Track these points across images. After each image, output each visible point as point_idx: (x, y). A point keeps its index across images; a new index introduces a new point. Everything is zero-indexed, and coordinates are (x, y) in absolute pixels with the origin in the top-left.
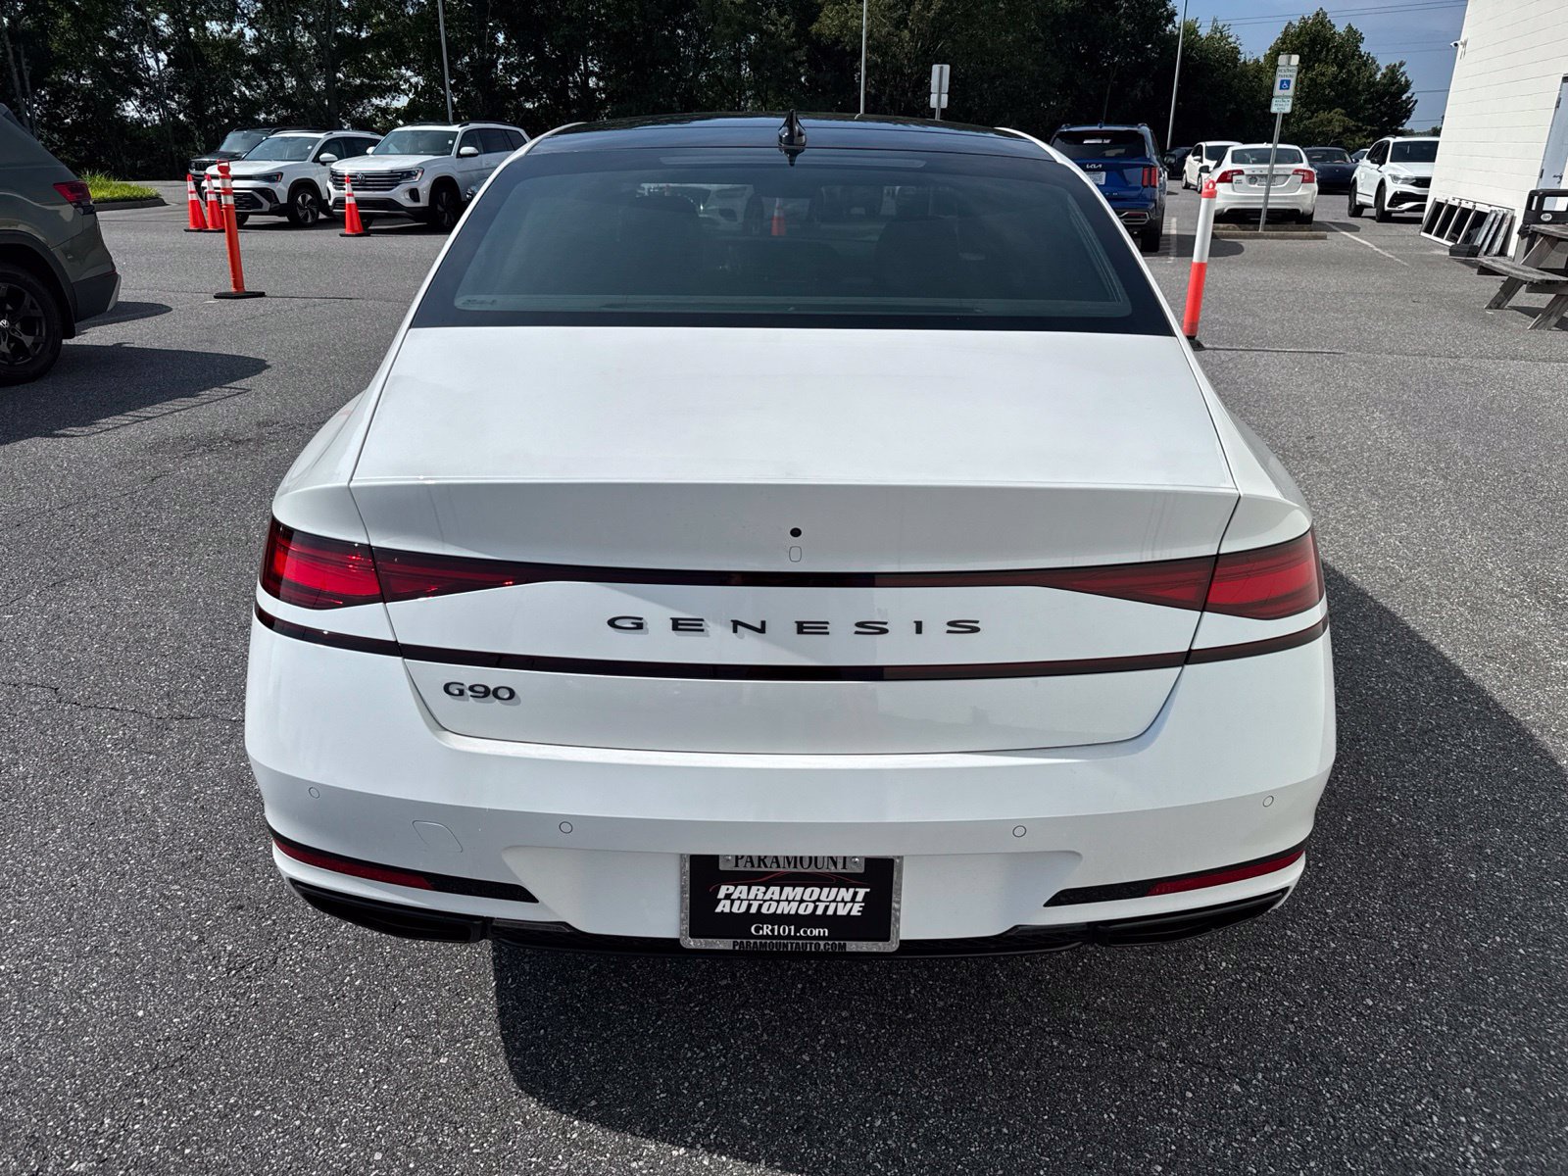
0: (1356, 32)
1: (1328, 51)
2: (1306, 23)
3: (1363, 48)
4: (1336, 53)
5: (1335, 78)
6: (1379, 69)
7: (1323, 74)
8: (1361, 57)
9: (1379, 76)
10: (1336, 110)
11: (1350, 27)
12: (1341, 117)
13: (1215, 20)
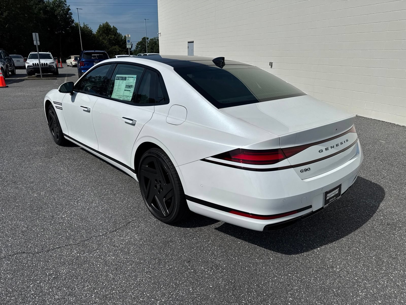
0: (115, 28)
1: (111, 32)
2: (104, 25)
3: (118, 31)
4: (113, 32)
5: (114, 38)
6: (123, 37)
7: (111, 37)
8: (118, 34)
9: (123, 38)
10: (117, 46)
11: (114, 26)
12: (118, 48)
13: (84, 23)
